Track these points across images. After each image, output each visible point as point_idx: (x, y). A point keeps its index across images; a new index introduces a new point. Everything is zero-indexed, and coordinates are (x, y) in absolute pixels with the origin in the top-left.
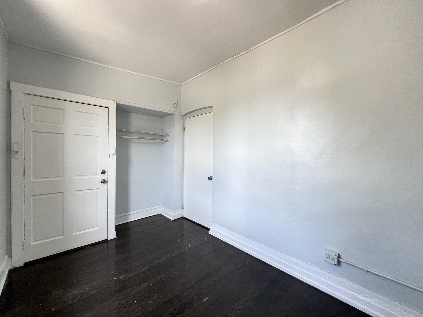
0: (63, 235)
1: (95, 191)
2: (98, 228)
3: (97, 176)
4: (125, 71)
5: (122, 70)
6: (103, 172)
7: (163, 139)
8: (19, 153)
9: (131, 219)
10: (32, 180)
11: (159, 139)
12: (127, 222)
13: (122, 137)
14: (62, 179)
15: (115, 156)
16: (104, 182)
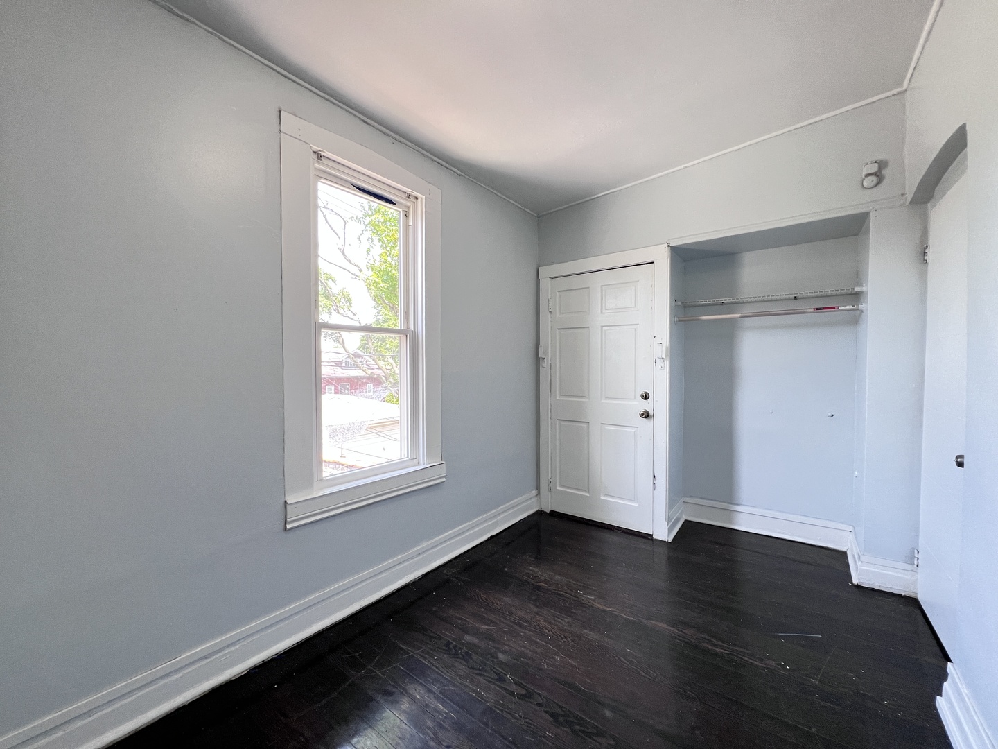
0: (589, 492)
1: (633, 430)
2: (637, 505)
3: (636, 403)
4: (687, 165)
5: (682, 166)
6: (645, 397)
7: (834, 308)
8: (545, 360)
9: (739, 525)
10: (557, 398)
11: (817, 309)
12: (729, 529)
13: (698, 320)
14: (588, 400)
15: (667, 363)
16: (646, 415)
